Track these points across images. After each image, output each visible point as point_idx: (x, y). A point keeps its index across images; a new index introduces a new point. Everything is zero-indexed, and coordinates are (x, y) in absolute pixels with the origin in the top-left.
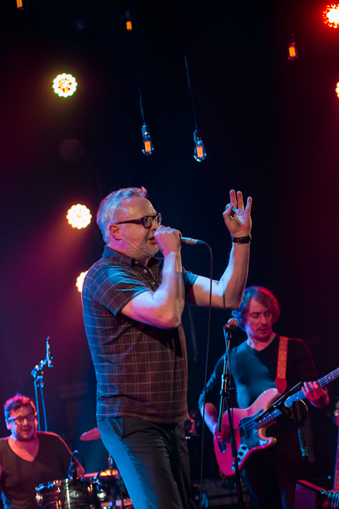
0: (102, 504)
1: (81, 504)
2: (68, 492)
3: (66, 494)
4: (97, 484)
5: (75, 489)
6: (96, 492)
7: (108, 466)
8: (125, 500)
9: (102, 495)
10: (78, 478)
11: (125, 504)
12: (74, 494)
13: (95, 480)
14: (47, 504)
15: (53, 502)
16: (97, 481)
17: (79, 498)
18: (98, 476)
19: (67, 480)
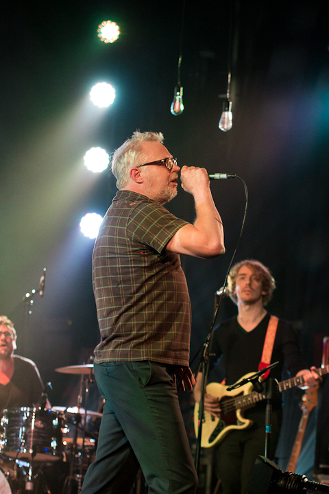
0: (64, 439)
1: (44, 435)
2: (33, 420)
3: (31, 422)
4: (63, 419)
5: (40, 420)
6: (60, 426)
7: (77, 403)
8: (86, 440)
9: (65, 431)
10: (45, 409)
11: (86, 444)
12: (39, 424)
13: (62, 415)
14: (11, 428)
15: (17, 428)
16: (64, 416)
17: (43, 429)
18: (66, 411)
19: (35, 410)
